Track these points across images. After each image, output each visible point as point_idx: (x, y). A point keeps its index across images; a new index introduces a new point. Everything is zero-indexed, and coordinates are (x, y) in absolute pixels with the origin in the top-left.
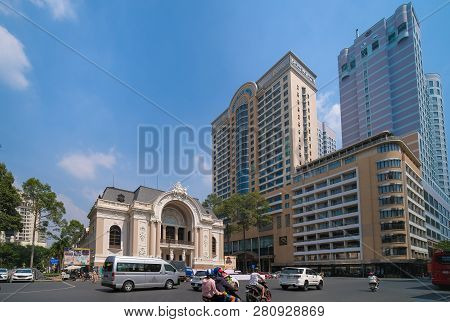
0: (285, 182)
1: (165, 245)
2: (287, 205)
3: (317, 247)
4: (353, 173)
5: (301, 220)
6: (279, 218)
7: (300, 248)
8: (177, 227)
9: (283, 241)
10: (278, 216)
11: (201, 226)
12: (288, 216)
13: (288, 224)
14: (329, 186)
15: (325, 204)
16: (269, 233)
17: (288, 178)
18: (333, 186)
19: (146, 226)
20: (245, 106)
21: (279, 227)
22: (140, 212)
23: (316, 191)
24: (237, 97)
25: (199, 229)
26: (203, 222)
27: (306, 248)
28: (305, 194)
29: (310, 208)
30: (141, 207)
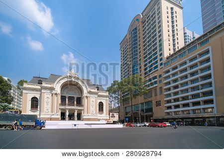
0: (159, 67)
1: (63, 107)
2: (160, 81)
3: (181, 106)
4: (207, 52)
5: (169, 89)
6: (156, 90)
7: (169, 108)
8: (76, 97)
9: (158, 104)
10: (155, 89)
11: (88, 95)
12: (161, 88)
13: (161, 93)
14: (189, 64)
15: (186, 77)
16: (150, 99)
17: (161, 64)
18: (192, 63)
19: (50, 96)
20: (136, 29)
21: (156, 95)
22: (46, 88)
23: (179, 69)
24: (131, 25)
25: (87, 97)
26: (90, 93)
27: (173, 107)
28: (172, 72)
29: (175, 81)
30: (46, 85)
